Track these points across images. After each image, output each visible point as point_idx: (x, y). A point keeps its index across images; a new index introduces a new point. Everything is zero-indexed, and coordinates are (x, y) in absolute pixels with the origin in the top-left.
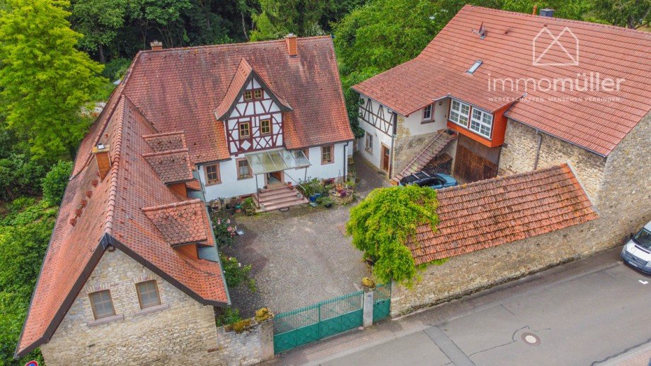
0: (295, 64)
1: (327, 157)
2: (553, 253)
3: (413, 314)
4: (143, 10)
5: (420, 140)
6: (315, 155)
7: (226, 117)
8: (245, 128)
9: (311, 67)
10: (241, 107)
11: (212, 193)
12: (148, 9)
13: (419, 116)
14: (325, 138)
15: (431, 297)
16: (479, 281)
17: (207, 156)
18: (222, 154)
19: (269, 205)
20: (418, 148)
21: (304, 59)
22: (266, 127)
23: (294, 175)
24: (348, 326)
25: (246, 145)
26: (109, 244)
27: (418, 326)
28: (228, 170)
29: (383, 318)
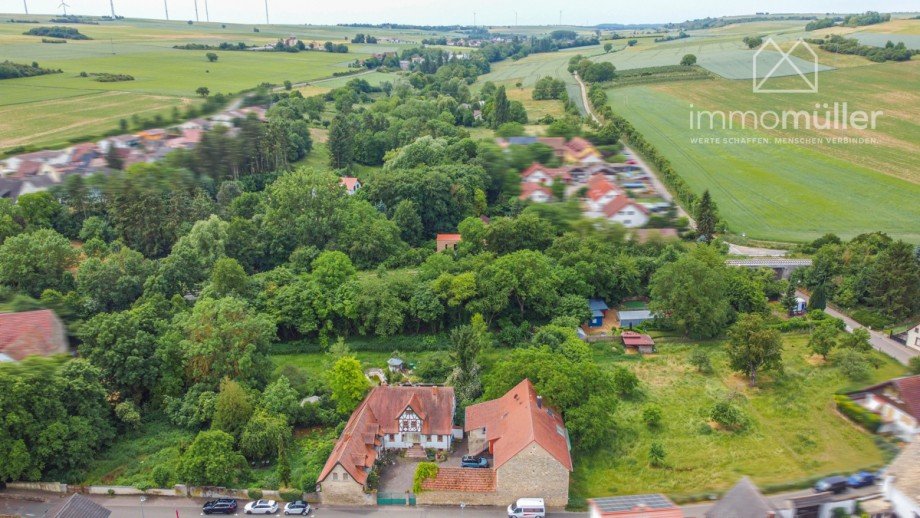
0: (435, 398)
1: (440, 438)
2: (481, 500)
3: (423, 505)
4: (417, 311)
5: (482, 440)
6: (434, 438)
7: (398, 419)
8: (406, 424)
9: (441, 400)
10: (404, 415)
11: (389, 445)
12: (420, 312)
13: (482, 431)
14: (439, 432)
15: (431, 502)
16: (448, 502)
17: (391, 431)
18: (395, 431)
19: (410, 454)
20: (481, 444)
21: (439, 396)
22: (414, 424)
23: (425, 444)
24: (401, 503)
25: (406, 429)
26: (338, 463)
27: (422, 509)
28: (398, 437)
29: (412, 503)
